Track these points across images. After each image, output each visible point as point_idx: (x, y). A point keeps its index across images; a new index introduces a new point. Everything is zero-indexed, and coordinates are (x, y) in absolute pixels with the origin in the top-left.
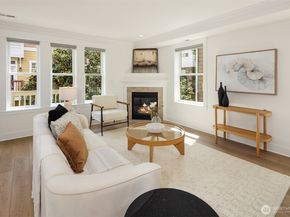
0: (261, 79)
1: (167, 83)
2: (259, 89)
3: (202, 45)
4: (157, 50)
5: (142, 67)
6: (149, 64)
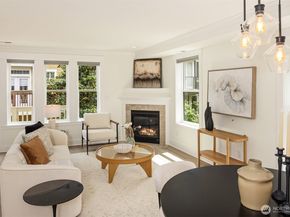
0: (242, 101)
1: (168, 101)
2: (240, 111)
3: (197, 57)
4: (160, 59)
5: (144, 80)
6: (151, 77)
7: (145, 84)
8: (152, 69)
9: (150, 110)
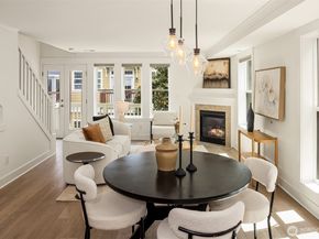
0: (274, 102)
1: (234, 102)
3: (250, 57)
4: (229, 59)
5: (212, 80)
6: (220, 77)
7: (214, 84)
8: (221, 69)
9: (213, 110)
